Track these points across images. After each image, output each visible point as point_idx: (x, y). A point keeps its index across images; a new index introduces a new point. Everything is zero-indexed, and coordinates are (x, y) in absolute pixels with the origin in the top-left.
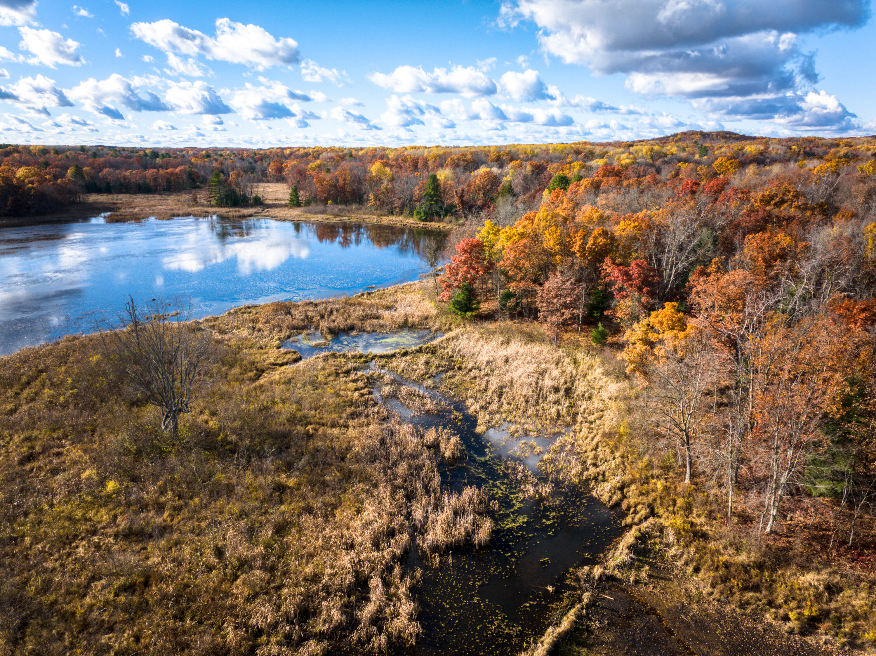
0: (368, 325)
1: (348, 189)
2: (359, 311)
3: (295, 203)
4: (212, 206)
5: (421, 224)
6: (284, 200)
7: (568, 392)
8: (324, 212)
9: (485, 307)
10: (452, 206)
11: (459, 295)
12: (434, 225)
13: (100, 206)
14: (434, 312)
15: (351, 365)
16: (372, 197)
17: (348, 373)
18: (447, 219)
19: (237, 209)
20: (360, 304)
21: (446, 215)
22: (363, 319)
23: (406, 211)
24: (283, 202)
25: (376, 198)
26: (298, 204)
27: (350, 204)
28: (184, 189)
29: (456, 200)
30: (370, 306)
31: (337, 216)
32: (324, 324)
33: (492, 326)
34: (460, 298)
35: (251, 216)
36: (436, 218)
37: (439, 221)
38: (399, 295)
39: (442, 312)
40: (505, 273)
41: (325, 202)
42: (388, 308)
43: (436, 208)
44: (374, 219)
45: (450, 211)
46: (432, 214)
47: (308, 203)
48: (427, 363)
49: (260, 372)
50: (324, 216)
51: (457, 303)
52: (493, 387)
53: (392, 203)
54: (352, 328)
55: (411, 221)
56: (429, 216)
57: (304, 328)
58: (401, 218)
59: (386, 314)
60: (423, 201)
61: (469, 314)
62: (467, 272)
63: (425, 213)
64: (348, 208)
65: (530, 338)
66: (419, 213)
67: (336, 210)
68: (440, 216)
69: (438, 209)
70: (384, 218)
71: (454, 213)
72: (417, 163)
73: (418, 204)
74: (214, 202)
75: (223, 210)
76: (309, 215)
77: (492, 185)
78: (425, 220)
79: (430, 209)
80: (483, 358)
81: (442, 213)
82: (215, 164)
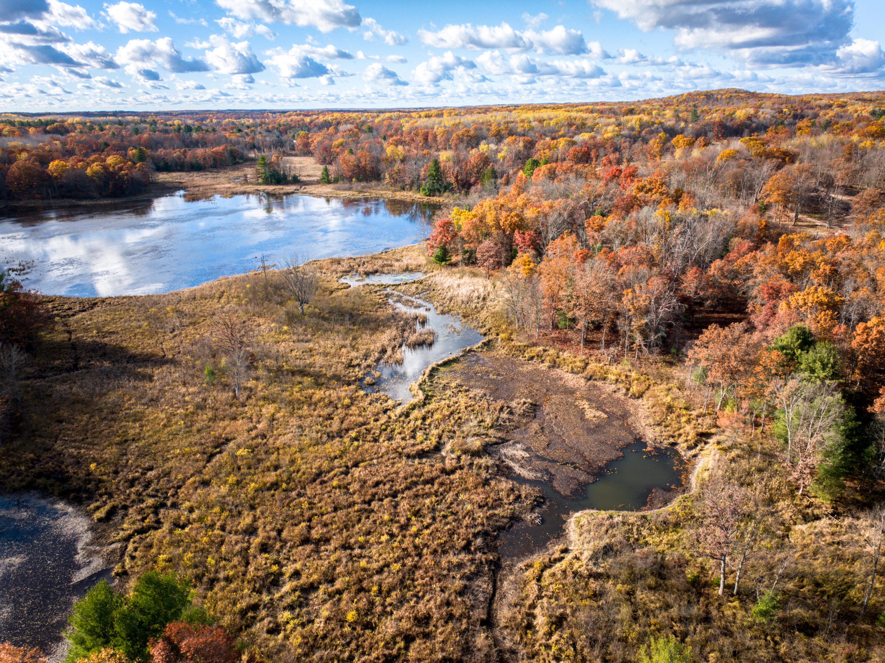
0: (385, 269)
1: (368, 168)
2: (380, 262)
3: (326, 180)
4: (259, 184)
5: (426, 199)
6: (315, 176)
7: (484, 299)
8: (350, 189)
9: (454, 259)
10: (450, 184)
11: (438, 251)
12: (435, 199)
13: (171, 185)
14: (424, 262)
15: (377, 288)
16: (387, 176)
17: (376, 292)
18: (446, 194)
19: (281, 187)
20: (381, 258)
21: (445, 191)
22: (383, 266)
23: (415, 188)
24: (315, 179)
25: (391, 176)
26: (329, 182)
27: (371, 181)
28: (227, 165)
29: (452, 180)
30: (387, 260)
31: (360, 192)
32: (361, 269)
33: (455, 269)
34: (439, 254)
35: (293, 193)
36: (437, 194)
37: (440, 196)
38: (404, 253)
39: (429, 262)
40: (463, 239)
41: (350, 179)
42: (397, 260)
43: (437, 186)
44: (389, 194)
45: (448, 188)
46: (434, 191)
47: (336, 181)
48: (417, 288)
49: (332, 292)
50: (351, 193)
51: (437, 256)
52: (448, 297)
53: (403, 181)
54: (376, 271)
55: (419, 196)
56: (432, 192)
57: (349, 272)
58: (410, 193)
59: (396, 264)
60: (427, 180)
61: (443, 263)
62: (442, 239)
63: (430, 190)
64: (369, 185)
65: (475, 275)
66: (424, 190)
67: (359, 188)
68: (440, 192)
69: (439, 187)
70: (398, 193)
71: (452, 191)
72: (427, 136)
73: (424, 182)
74: (260, 180)
75: (270, 188)
76: (339, 192)
77: (484, 165)
78: (429, 195)
79: (433, 186)
80: (446, 285)
81: (442, 190)
82: (248, 139)
